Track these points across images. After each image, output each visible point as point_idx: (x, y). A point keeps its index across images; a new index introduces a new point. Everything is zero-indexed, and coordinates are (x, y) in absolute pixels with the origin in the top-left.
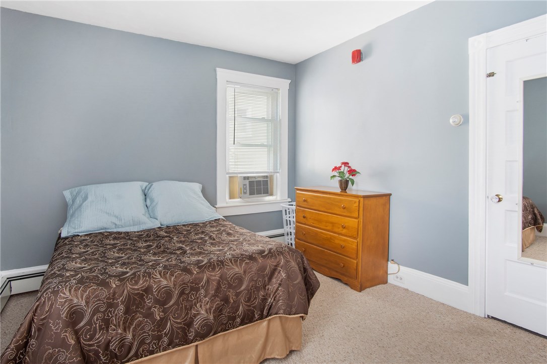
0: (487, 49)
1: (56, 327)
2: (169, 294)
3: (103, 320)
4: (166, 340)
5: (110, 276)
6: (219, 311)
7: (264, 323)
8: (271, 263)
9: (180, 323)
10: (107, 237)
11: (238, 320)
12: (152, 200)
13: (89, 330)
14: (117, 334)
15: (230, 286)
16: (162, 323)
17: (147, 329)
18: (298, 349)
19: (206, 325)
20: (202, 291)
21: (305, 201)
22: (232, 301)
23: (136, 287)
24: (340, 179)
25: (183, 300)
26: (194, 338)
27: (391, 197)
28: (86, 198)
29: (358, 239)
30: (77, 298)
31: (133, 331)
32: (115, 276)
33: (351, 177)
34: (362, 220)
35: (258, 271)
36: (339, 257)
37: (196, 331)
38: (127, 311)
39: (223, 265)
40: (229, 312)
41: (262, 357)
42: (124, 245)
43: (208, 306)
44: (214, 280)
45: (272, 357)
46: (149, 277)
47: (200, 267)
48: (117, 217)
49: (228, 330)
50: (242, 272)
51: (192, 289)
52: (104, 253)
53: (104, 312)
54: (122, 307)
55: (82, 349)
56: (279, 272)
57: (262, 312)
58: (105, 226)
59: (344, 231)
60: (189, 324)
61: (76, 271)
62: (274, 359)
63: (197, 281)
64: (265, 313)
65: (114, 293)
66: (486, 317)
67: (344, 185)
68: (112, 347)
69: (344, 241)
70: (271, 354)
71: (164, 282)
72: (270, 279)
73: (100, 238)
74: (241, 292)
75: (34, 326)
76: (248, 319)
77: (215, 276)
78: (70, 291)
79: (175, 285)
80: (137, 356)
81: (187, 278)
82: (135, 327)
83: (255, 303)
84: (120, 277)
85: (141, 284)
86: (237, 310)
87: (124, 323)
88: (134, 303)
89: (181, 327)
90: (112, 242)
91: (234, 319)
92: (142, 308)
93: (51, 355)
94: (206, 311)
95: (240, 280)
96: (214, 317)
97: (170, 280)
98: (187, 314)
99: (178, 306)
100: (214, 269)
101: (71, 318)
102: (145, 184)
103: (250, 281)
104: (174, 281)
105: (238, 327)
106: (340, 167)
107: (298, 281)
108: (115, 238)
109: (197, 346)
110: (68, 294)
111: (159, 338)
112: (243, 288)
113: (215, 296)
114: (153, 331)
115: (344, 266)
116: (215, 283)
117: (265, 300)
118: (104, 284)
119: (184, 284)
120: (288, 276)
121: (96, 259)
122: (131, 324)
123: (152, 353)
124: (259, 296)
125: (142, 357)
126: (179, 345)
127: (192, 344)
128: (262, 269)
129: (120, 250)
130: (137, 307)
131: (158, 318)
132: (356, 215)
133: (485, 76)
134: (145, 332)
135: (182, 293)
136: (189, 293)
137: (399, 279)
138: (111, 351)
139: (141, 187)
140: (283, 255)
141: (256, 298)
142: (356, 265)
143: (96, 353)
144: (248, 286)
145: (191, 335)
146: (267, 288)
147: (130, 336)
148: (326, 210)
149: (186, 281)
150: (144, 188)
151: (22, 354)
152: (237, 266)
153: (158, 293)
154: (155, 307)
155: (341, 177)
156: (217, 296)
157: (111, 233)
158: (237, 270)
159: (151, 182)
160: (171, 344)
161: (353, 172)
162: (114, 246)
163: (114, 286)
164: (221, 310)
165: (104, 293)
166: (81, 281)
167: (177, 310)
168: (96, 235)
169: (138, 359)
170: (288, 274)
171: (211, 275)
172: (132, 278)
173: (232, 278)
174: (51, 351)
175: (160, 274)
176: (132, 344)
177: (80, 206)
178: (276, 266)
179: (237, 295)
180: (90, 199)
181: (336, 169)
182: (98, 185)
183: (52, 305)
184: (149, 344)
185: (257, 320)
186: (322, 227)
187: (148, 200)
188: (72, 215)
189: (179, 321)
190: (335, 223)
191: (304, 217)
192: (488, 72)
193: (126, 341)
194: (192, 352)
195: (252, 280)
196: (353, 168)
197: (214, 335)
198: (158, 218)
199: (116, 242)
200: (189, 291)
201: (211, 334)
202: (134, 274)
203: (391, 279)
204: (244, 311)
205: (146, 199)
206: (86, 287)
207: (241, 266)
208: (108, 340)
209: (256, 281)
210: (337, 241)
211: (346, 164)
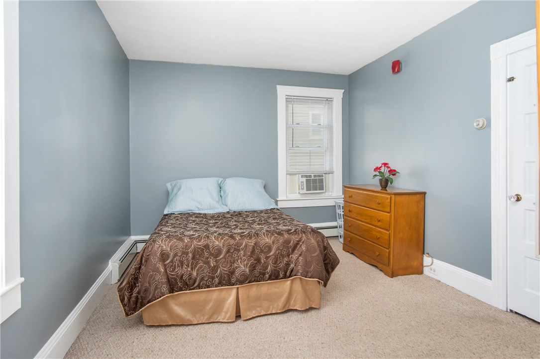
0: (507, 55)
1: (155, 260)
2: (219, 251)
3: (180, 261)
4: (217, 280)
5: (185, 236)
6: (253, 268)
7: (288, 283)
8: (294, 238)
9: (226, 271)
10: (191, 216)
11: (267, 276)
12: (225, 192)
13: (172, 266)
14: (187, 271)
15: (262, 251)
16: (215, 269)
17: (205, 271)
18: (317, 307)
19: (243, 275)
20: (242, 252)
21: (350, 197)
22: (263, 262)
23: (199, 244)
24: (380, 178)
25: (229, 256)
26: (235, 282)
27: (426, 195)
28: (180, 189)
29: (390, 231)
30: (166, 246)
31: (197, 271)
32: (187, 236)
33: (391, 176)
34: (393, 214)
35: (284, 243)
36: (376, 246)
37: (237, 278)
38: (193, 258)
39: (258, 236)
40: (260, 269)
41: (287, 307)
42: (200, 221)
43: (245, 263)
44: (250, 246)
45: (295, 308)
46: (208, 239)
47: (241, 236)
48: (199, 203)
49: (260, 281)
50: (271, 242)
51: (235, 250)
52: (186, 225)
53: (180, 256)
54: (190, 255)
55: (168, 276)
56: (301, 246)
57: (286, 273)
58: (191, 208)
59: (379, 224)
60: (233, 273)
61: (167, 232)
62: (296, 310)
63: (238, 245)
64: (288, 274)
65: (186, 246)
66: (509, 311)
67: (385, 184)
68: (184, 277)
69: (380, 232)
70: (294, 306)
71: (217, 243)
72: (293, 250)
73: (187, 216)
74: (270, 256)
75: (143, 258)
76: (275, 276)
77: (251, 243)
78: (162, 241)
79: (223, 245)
80: (199, 287)
81: (232, 242)
82: (198, 269)
83: (280, 266)
84: (191, 237)
85: (202, 242)
86: (267, 268)
87: (191, 265)
88: (198, 254)
89: (227, 274)
90: (194, 219)
91: (264, 274)
92: (203, 258)
93: (152, 276)
94: (244, 265)
95: (270, 249)
96: (249, 270)
97: (221, 242)
98: (231, 266)
99: (226, 259)
100: (251, 238)
101: (162, 257)
102: (221, 179)
103: (277, 250)
104: (223, 243)
105: (267, 281)
106: (380, 167)
107: (316, 254)
108: (196, 217)
109: (238, 288)
110: (160, 242)
111: (213, 278)
112: (271, 254)
113: (251, 256)
114: (209, 273)
115: (379, 255)
116: (251, 248)
117: (288, 264)
118: (181, 239)
119: (230, 245)
120: (307, 250)
121: (180, 227)
122: (196, 266)
123: (208, 287)
124: (283, 261)
125: (202, 288)
126: (226, 285)
127: (234, 286)
128: (287, 242)
129: (197, 223)
130: (200, 257)
131: (213, 265)
132: (388, 210)
133: (505, 81)
134: (204, 273)
135: (228, 251)
136: (233, 252)
137: (432, 272)
138: (184, 280)
139: (218, 182)
140: (305, 234)
141: (281, 262)
142: (388, 254)
143: (176, 280)
144: (275, 253)
145: (233, 280)
146: (290, 256)
147: (195, 274)
148: (366, 205)
149: (231, 244)
150: (220, 182)
151: (138, 272)
152: (268, 237)
153: (213, 249)
154: (211, 258)
155: (381, 176)
156: (252, 257)
157: (194, 214)
158: (268, 240)
159: (225, 178)
160: (220, 284)
161: (393, 172)
162: (194, 221)
163: (186, 241)
164: (254, 267)
165: (180, 245)
166: (168, 237)
167: (225, 262)
168: (185, 214)
169: (199, 289)
170: (308, 248)
171: (249, 242)
172: (197, 238)
173: (263, 246)
174: (151, 273)
175: (215, 238)
176: (196, 279)
177: (176, 194)
178: (298, 241)
179: (267, 258)
180: (182, 189)
181: (376, 169)
182: (188, 180)
183: (152, 248)
184: (207, 281)
185: (282, 279)
186: (363, 220)
187: (222, 192)
188: (171, 200)
189: (225, 269)
190: (372, 217)
191: (350, 211)
192: (509, 77)
193: (192, 276)
194: (234, 292)
195: (278, 249)
196: (392, 168)
197: (249, 283)
198: (229, 205)
199: (196, 219)
200: (232, 251)
201: (247, 282)
202: (199, 236)
203: (426, 271)
204: (272, 270)
205: (220, 191)
206: (171, 241)
207: (271, 238)
208: (182, 274)
209: (282, 250)
210: (374, 233)
211: (385, 164)
